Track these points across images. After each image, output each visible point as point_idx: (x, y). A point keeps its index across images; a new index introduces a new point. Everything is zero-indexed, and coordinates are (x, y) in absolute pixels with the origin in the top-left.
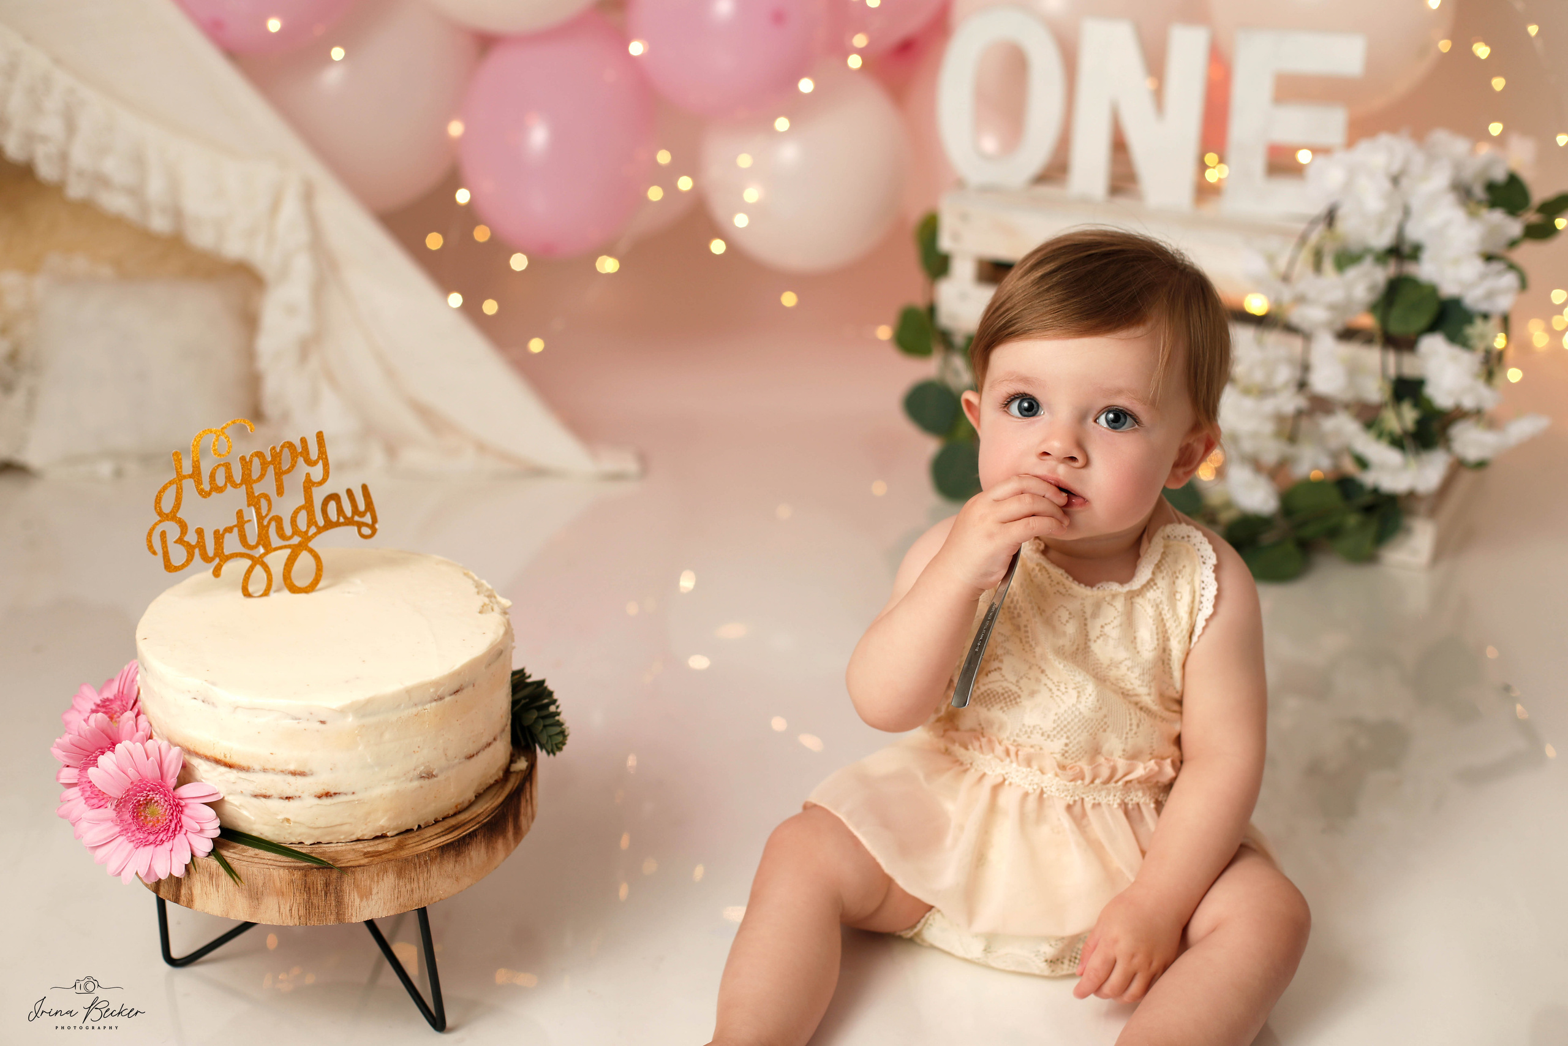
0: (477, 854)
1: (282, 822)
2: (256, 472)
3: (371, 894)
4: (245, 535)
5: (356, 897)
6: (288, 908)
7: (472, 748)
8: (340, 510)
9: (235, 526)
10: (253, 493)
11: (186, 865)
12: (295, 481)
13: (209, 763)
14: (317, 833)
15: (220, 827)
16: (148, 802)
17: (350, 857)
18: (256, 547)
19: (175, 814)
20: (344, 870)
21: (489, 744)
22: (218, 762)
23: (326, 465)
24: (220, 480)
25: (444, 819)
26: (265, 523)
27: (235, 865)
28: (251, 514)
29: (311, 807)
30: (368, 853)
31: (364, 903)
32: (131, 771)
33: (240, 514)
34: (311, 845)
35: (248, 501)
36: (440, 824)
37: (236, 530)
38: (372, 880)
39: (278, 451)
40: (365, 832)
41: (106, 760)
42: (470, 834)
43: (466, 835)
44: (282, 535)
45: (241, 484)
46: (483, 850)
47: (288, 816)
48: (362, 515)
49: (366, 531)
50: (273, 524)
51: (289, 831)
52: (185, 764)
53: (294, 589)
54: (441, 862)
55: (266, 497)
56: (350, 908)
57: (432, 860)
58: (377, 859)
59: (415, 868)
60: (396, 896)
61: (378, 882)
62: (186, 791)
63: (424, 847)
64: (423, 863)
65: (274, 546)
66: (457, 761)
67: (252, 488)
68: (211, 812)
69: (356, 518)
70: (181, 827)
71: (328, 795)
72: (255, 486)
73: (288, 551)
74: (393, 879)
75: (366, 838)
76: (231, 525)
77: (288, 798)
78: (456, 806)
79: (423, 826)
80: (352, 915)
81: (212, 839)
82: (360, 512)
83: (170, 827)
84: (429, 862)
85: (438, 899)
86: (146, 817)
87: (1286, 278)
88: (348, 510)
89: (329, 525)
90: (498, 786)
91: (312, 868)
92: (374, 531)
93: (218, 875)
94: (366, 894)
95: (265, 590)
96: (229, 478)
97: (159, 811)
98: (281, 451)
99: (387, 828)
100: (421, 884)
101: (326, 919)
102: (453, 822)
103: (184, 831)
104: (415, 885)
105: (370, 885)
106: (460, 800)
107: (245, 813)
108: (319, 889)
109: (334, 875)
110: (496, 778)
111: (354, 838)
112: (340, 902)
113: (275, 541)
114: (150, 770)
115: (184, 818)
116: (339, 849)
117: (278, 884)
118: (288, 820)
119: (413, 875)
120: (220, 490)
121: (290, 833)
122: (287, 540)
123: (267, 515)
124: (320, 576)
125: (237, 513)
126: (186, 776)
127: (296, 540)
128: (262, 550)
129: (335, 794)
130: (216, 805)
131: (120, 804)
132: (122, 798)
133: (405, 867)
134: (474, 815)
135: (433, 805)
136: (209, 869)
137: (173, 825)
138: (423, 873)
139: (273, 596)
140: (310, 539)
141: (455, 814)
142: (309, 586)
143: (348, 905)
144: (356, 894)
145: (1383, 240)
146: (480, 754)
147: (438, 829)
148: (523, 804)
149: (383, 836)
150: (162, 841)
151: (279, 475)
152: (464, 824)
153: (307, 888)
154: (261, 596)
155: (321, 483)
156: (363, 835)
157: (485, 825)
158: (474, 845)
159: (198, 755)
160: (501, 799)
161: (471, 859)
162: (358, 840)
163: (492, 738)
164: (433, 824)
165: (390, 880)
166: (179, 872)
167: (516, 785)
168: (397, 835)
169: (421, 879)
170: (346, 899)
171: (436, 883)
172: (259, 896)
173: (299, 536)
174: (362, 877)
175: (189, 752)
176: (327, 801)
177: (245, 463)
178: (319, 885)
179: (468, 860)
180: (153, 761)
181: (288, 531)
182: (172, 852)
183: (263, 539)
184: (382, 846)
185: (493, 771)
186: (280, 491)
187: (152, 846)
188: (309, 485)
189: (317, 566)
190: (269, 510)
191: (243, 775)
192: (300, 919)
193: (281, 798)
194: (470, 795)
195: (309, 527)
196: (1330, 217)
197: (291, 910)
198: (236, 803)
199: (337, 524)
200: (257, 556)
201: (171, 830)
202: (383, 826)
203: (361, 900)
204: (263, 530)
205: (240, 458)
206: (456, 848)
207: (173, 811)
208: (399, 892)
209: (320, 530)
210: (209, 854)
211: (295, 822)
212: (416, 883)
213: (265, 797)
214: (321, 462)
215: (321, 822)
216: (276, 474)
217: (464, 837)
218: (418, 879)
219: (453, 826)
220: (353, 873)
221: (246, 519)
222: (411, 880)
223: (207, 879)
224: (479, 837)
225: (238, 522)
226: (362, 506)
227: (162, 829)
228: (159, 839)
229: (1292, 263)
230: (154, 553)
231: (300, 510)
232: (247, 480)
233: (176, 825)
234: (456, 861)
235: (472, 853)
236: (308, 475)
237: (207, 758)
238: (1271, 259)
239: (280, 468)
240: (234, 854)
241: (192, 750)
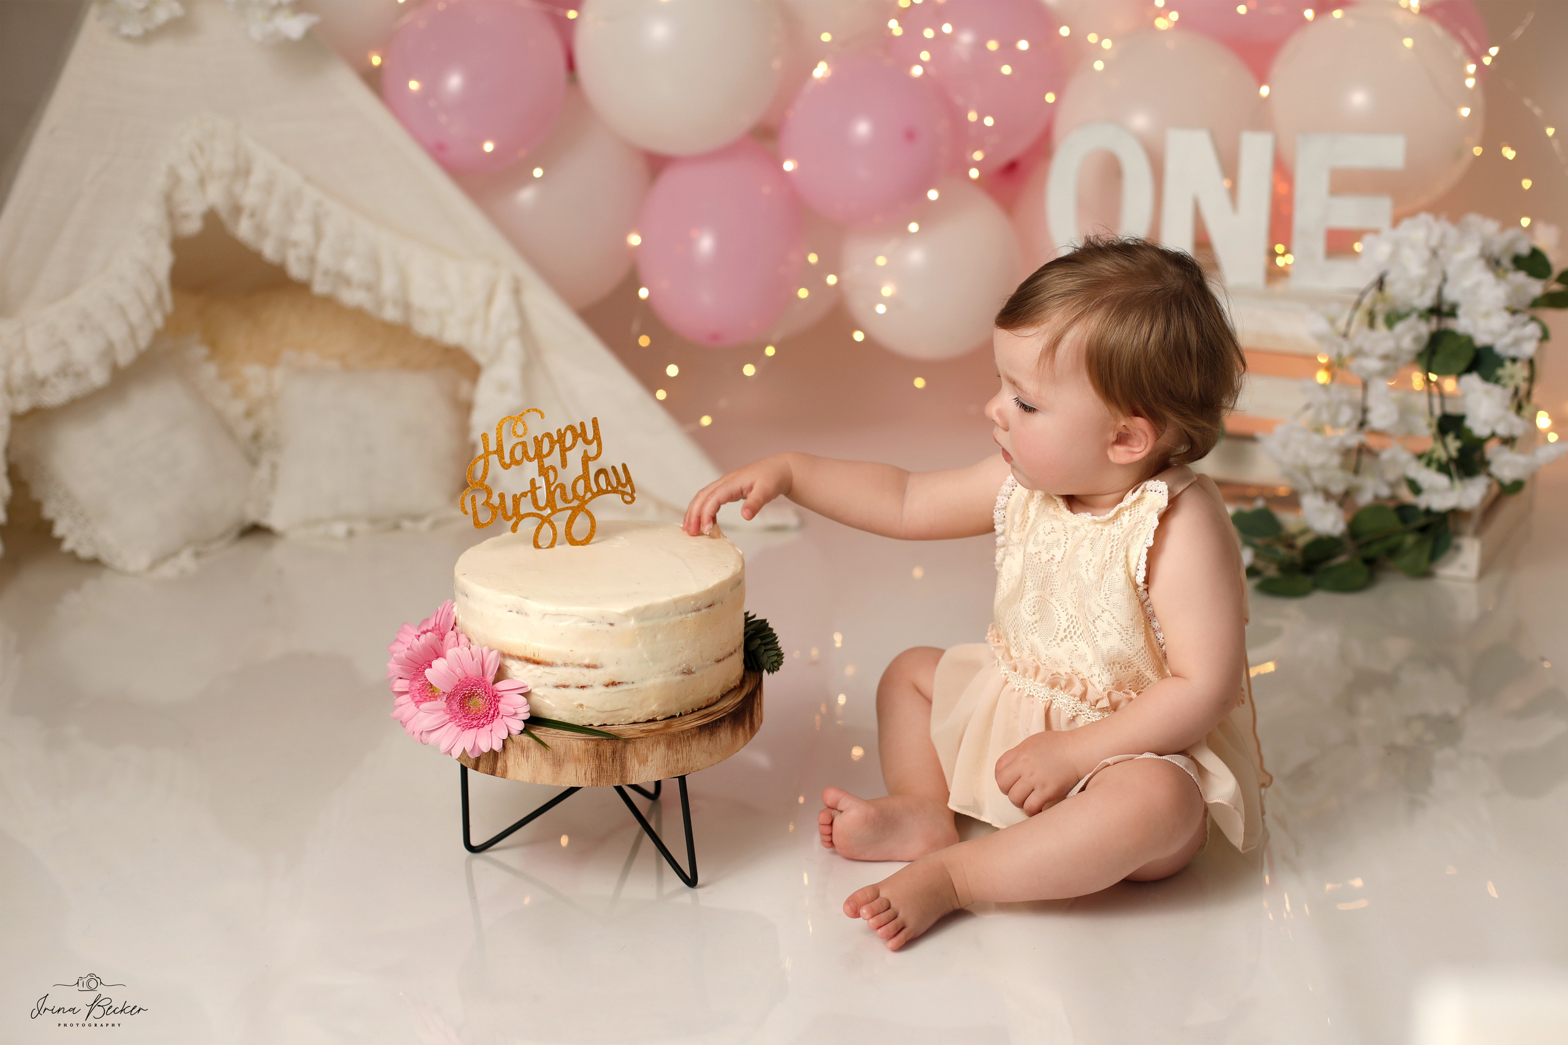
0: (724, 735)
1: (577, 707)
2: (546, 448)
3: (647, 761)
4: (536, 499)
5: (636, 763)
6: (583, 773)
7: (720, 656)
8: (608, 483)
9: (529, 491)
10: (544, 465)
11: (503, 740)
12: (575, 457)
13: (520, 662)
14: (604, 716)
15: (529, 711)
16: (471, 695)
17: (630, 732)
18: (544, 508)
19: (494, 703)
20: (627, 741)
21: (731, 654)
22: (528, 660)
23: (599, 445)
24: (518, 455)
25: (699, 709)
26: (552, 489)
27: (543, 739)
28: (541, 482)
29: (600, 694)
30: (644, 730)
31: (642, 768)
32: (458, 671)
33: (533, 481)
34: (598, 726)
35: (539, 472)
36: (696, 713)
37: (529, 494)
38: (648, 749)
39: (563, 432)
40: (640, 716)
41: (439, 664)
42: (720, 718)
43: (717, 719)
44: (565, 500)
45: (534, 458)
46: (729, 734)
47: (582, 703)
48: (624, 486)
49: (628, 498)
50: (558, 490)
51: (582, 715)
52: (501, 665)
53: (573, 542)
54: (699, 739)
55: (553, 468)
56: (631, 772)
57: (693, 736)
58: (652, 734)
59: (680, 742)
60: (666, 764)
61: (652, 751)
62: (501, 685)
63: (687, 727)
64: (686, 738)
65: (558, 508)
66: (709, 662)
67: (543, 462)
68: (523, 699)
69: (620, 488)
70: (498, 713)
71: (613, 684)
72: (545, 460)
73: (570, 512)
74: (664, 750)
75: (640, 721)
76: (526, 491)
77: (582, 687)
78: (708, 700)
79: (683, 714)
80: (632, 778)
81: (523, 721)
82: (623, 484)
83: (489, 713)
84: (690, 737)
85: (696, 769)
86: (470, 708)
87: (1345, 335)
88: (614, 483)
89: (601, 492)
90: (737, 691)
91: (603, 740)
92: (633, 499)
93: (528, 748)
94: (643, 761)
95: (551, 543)
96: (525, 453)
97: (478, 704)
98: (565, 433)
99: (657, 713)
100: (685, 756)
101: (612, 781)
102: (705, 712)
103: (500, 716)
104: (680, 756)
105: (647, 753)
106: (711, 696)
107: (548, 701)
108: (608, 756)
109: (620, 745)
110: (735, 684)
111: (632, 720)
112: (623, 767)
113: (560, 504)
114: (473, 670)
115: (500, 706)
116: (621, 728)
117: (576, 753)
118: (581, 706)
119: (678, 748)
120: (518, 463)
121: (583, 717)
122: (569, 503)
123: (554, 483)
124: (594, 532)
125: (531, 481)
126: (501, 674)
127: (575, 503)
128: (549, 511)
129: (619, 683)
130: (527, 695)
131: (450, 697)
132: (452, 692)
133: (673, 740)
134: (721, 708)
135: (691, 697)
136: (521, 744)
137: (492, 712)
138: (686, 746)
139: (557, 547)
140: (586, 502)
141: (706, 707)
142: (585, 540)
143: (629, 770)
144: (636, 760)
145: (1426, 301)
146: (725, 660)
147: (696, 716)
148: (756, 706)
149: (653, 720)
150: (484, 725)
151: (564, 451)
152: (715, 713)
153: (599, 756)
154: (548, 547)
155: (595, 458)
156: (639, 718)
157: (730, 713)
158: (723, 728)
159: (511, 657)
160: (740, 698)
161: (720, 739)
162: (635, 723)
163: (734, 649)
164: (691, 713)
165: (661, 750)
166: (497, 747)
167: (750, 690)
168: (664, 719)
169: (684, 751)
170: (628, 764)
171: (695, 756)
172: (561, 762)
173: (578, 499)
174: (641, 747)
175: (504, 655)
176: (612, 689)
177: (538, 442)
178: (608, 753)
179: (718, 739)
180: (477, 661)
181: (570, 496)
182: (492, 732)
183: (551, 502)
184: (653, 726)
185: (733, 678)
186: (564, 464)
187: (476, 729)
188: (586, 460)
189: (592, 523)
190: (556, 479)
191: (548, 669)
192: (592, 781)
193: (578, 687)
194: (717, 693)
195: (585, 492)
196: (1380, 283)
197: (586, 774)
198: (540, 694)
199: (606, 492)
200: (546, 515)
201: (490, 716)
202: (654, 711)
203: (640, 766)
204: (550, 494)
205: (534, 438)
206: (710, 728)
207: (492, 702)
208: (668, 760)
209: (594, 495)
210: (522, 732)
211: (587, 707)
212: (680, 754)
213: (564, 686)
214: (595, 441)
215: (608, 707)
216: (561, 450)
217: (716, 721)
218: (682, 751)
219: (706, 714)
220: (634, 743)
221: (537, 486)
222: (677, 752)
223: (519, 753)
224: (727, 723)
225: (531, 488)
226: (624, 481)
227: (483, 715)
228: (481, 723)
229: (1349, 324)
230: (466, 513)
231: (579, 479)
232: (539, 456)
233: (494, 711)
234: (710, 739)
235: (721, 735)
236: (585, 452)
237: (519, 658)
238: (1332, 321)
239: (564, 446)
240: (540, 732)
241: (507, 653)
